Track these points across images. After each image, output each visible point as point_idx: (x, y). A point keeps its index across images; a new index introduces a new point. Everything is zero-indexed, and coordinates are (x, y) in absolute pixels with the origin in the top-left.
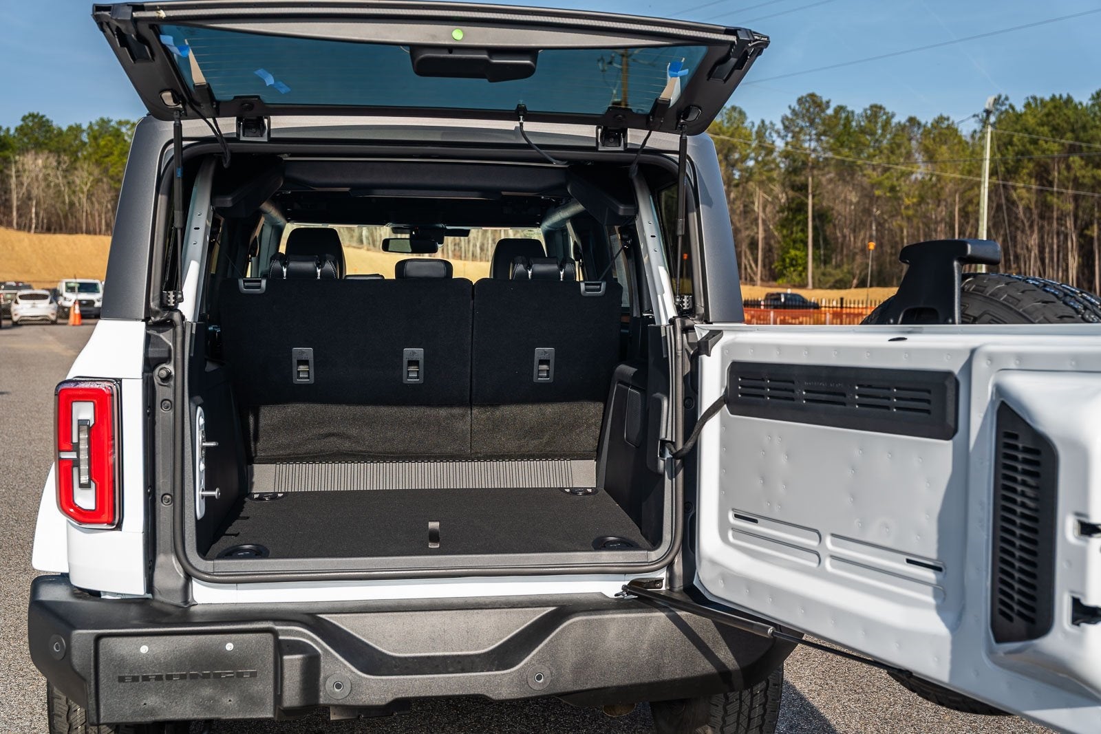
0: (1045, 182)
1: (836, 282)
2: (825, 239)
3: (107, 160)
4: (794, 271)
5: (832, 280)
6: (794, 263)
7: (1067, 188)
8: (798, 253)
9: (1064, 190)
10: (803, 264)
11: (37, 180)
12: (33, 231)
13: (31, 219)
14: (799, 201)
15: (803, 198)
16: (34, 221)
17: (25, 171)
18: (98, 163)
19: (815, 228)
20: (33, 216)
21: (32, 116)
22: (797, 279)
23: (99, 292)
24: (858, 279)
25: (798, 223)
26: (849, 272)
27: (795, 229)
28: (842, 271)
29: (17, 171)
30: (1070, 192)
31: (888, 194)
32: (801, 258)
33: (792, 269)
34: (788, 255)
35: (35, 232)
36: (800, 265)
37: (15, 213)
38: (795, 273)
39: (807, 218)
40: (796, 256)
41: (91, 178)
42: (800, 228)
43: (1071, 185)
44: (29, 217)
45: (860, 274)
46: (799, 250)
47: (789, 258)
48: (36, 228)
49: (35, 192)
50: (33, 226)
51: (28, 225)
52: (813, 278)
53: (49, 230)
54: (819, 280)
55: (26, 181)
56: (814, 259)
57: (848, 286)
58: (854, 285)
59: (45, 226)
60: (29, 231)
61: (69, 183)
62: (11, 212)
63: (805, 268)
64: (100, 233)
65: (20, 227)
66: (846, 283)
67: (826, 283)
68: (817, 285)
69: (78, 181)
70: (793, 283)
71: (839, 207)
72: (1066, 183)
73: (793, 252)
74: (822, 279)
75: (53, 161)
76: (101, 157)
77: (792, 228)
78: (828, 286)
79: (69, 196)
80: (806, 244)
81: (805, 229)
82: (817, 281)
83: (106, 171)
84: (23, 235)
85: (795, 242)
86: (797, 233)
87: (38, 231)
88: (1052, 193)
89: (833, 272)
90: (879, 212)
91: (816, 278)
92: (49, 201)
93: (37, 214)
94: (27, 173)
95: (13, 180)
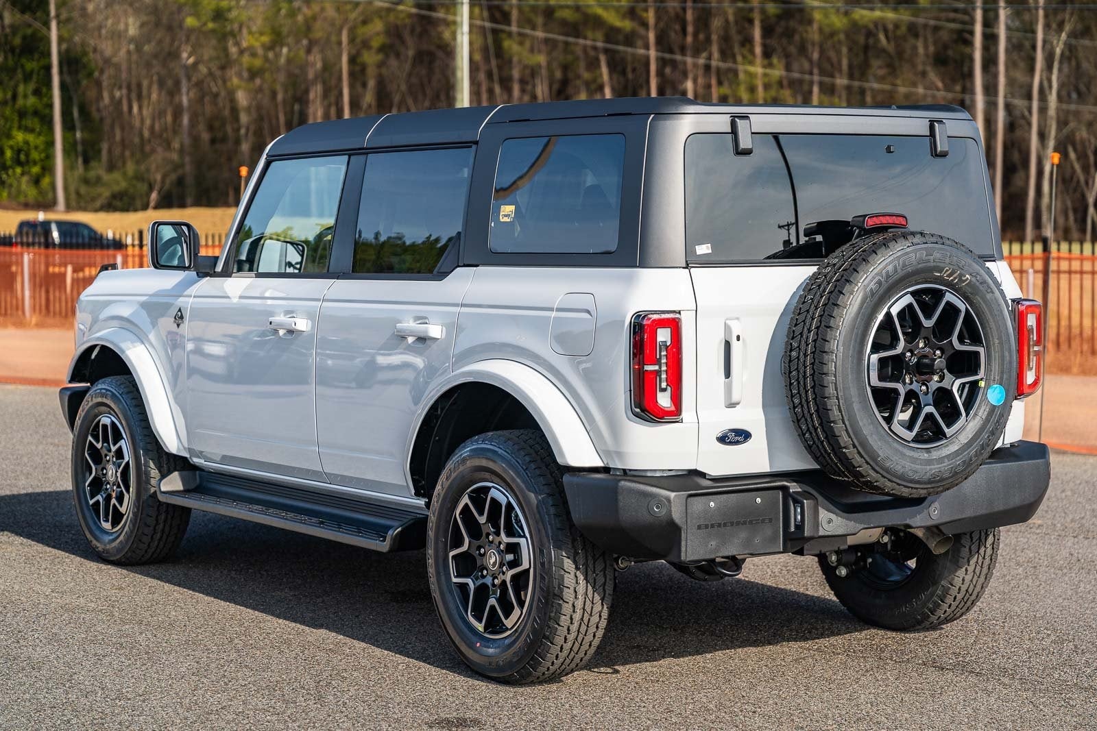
0: (498, 15)
1: (114, 196)
2: (83, 111)
4: (23, 174)
5: (106, 193)
6: (22, 158)
7: (534, 28)
8: (31, 138)
9: (528, 31)
10: (42, 160)
14: (29, 31)
15: (37, 25)
19: (63, 87)
22: (32, 193)
24: (159, 192)
25: (27, 77)
26: (139, 177)
27: (21, 88)
28: (125, 174)
30: (540, 34)
31: (211, 25)
32: (36, 148)
33: (19, 170)
34: (11, 143)
36: (35, 163)
38: (25, 179)
39: (48, 68)
40: (27, 143)
42: (31, 86)
43: (540, 20)
45: (163, 181)
46: (32, 131)
47: (11, 147)
52: (66, 188)
54: (78, 193)
56: (66, 152)
57: (138, 203)
58: (152, 204)
63: (48, 169)
66: (133, 198)
67: (93, 199)
68: (74, 204)
70: (22, 199)
71: (107, 48)
72: (532, 16)
73: (20, 137)
74: (83, 190)
77: (16, 86)
78: (98, 204)
80: (48, 122)
81: (44, 90)
82: (73, 196)
85: (22, 114)
86: (25, 96)
88: (510, 34)
89: (106, 177)
90: (191, 60)
91: (72, 189)
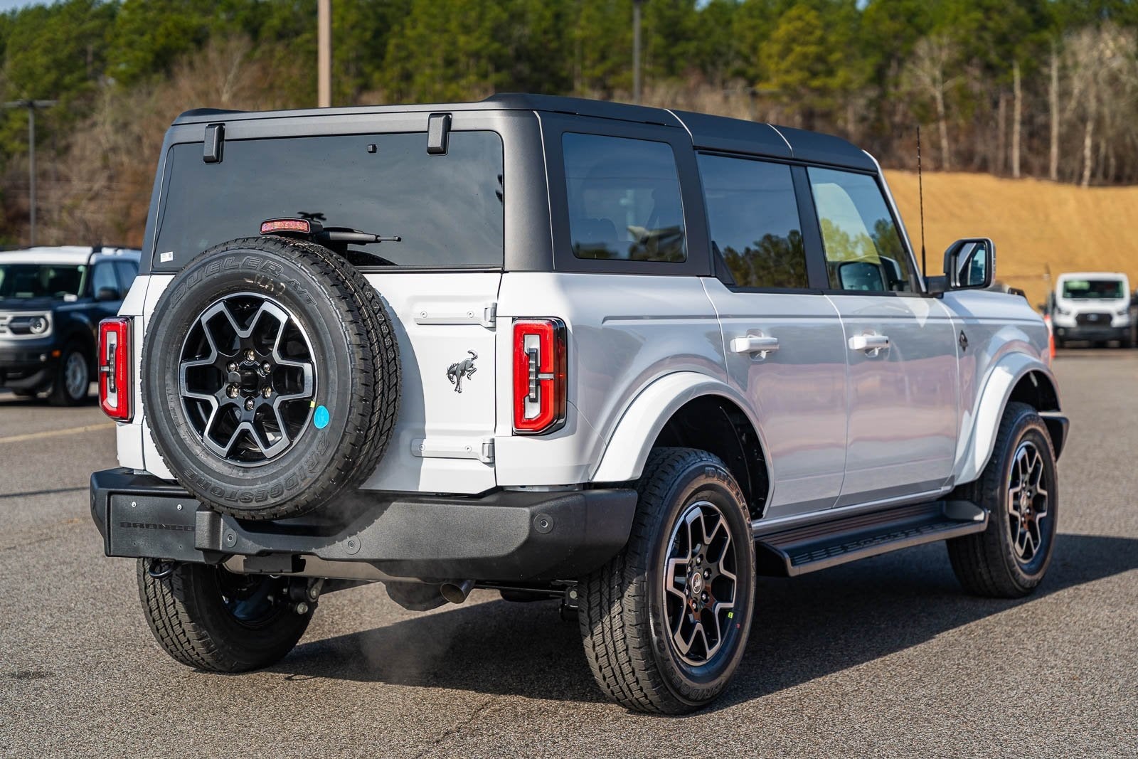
11: (1096, 81)
12: (1085, 183)
13: (1083, 161)
16: (1088, 163)
20: (1088, 152)
29: (1063, 68)
35: (1091, 185)
37: (1054, 150)
44: (1079, 156)
48: (1093, 175)
49: (1092, 106)
50: (1087, 173)
51: (1077, 173)
59: (1112, 171)
60: (1079, 183)
87: (1096, 182)
93: (1096, 148)
94: (1080, 70)
95: (1054, 87)
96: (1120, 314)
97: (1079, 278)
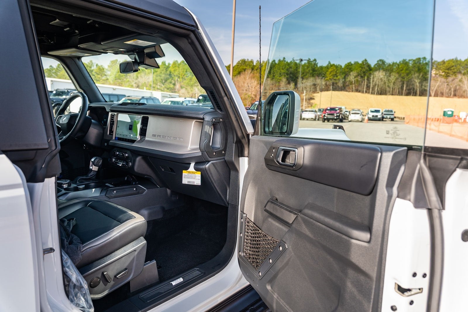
3: (401, 72)
12: (375, 94)
17: (375, 76)
18: (398, 73)
21: (380, 60)
23: (380, 112)
41: (395, 78)
53: (381, 94)
55: (375, 80)
61: (388, 80)
62: (370, 89)
64: (396, 95)
65: (372, 93)
69: (391, 79)
75: (384, 73)
76: (399, 71)
79: (388, 84)
83: (400, 75)
84: (372, 96)
92: (381, 85)
94: (376, 77)
96: (380, 115)
97: (373, 109)
